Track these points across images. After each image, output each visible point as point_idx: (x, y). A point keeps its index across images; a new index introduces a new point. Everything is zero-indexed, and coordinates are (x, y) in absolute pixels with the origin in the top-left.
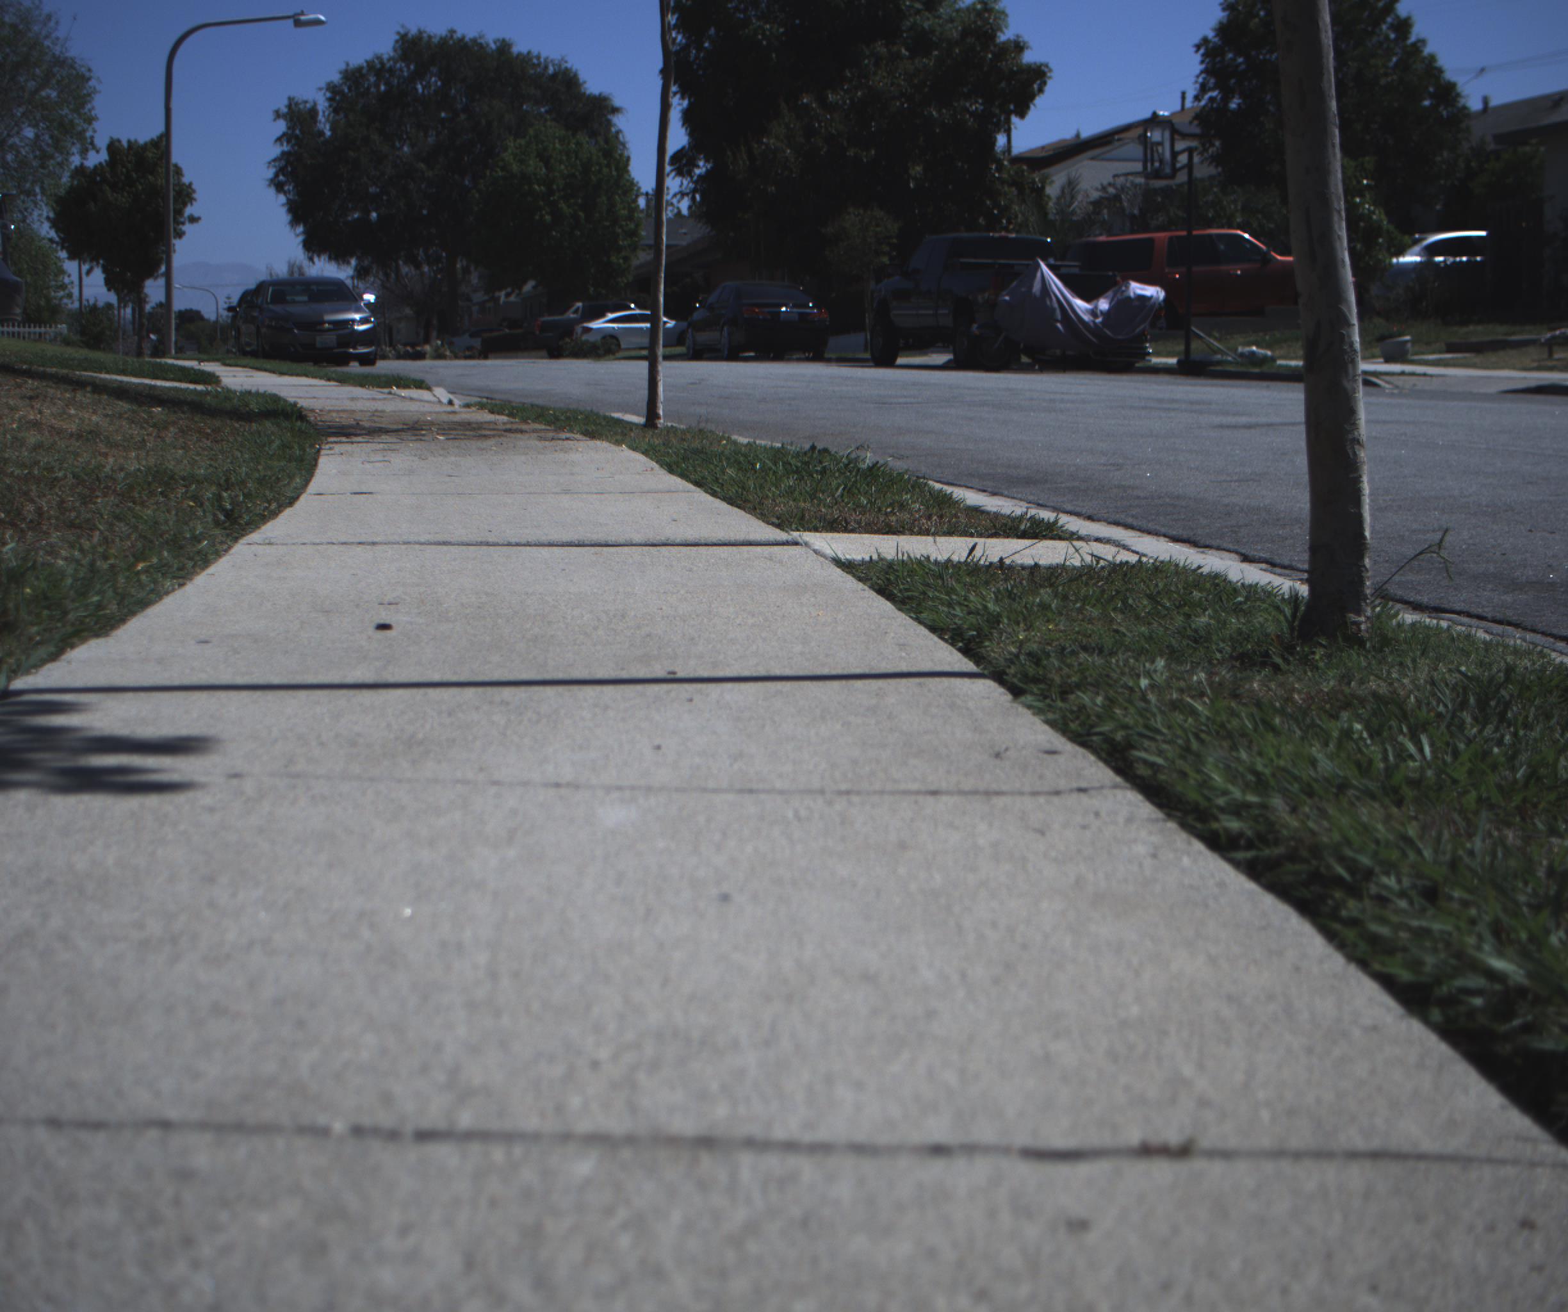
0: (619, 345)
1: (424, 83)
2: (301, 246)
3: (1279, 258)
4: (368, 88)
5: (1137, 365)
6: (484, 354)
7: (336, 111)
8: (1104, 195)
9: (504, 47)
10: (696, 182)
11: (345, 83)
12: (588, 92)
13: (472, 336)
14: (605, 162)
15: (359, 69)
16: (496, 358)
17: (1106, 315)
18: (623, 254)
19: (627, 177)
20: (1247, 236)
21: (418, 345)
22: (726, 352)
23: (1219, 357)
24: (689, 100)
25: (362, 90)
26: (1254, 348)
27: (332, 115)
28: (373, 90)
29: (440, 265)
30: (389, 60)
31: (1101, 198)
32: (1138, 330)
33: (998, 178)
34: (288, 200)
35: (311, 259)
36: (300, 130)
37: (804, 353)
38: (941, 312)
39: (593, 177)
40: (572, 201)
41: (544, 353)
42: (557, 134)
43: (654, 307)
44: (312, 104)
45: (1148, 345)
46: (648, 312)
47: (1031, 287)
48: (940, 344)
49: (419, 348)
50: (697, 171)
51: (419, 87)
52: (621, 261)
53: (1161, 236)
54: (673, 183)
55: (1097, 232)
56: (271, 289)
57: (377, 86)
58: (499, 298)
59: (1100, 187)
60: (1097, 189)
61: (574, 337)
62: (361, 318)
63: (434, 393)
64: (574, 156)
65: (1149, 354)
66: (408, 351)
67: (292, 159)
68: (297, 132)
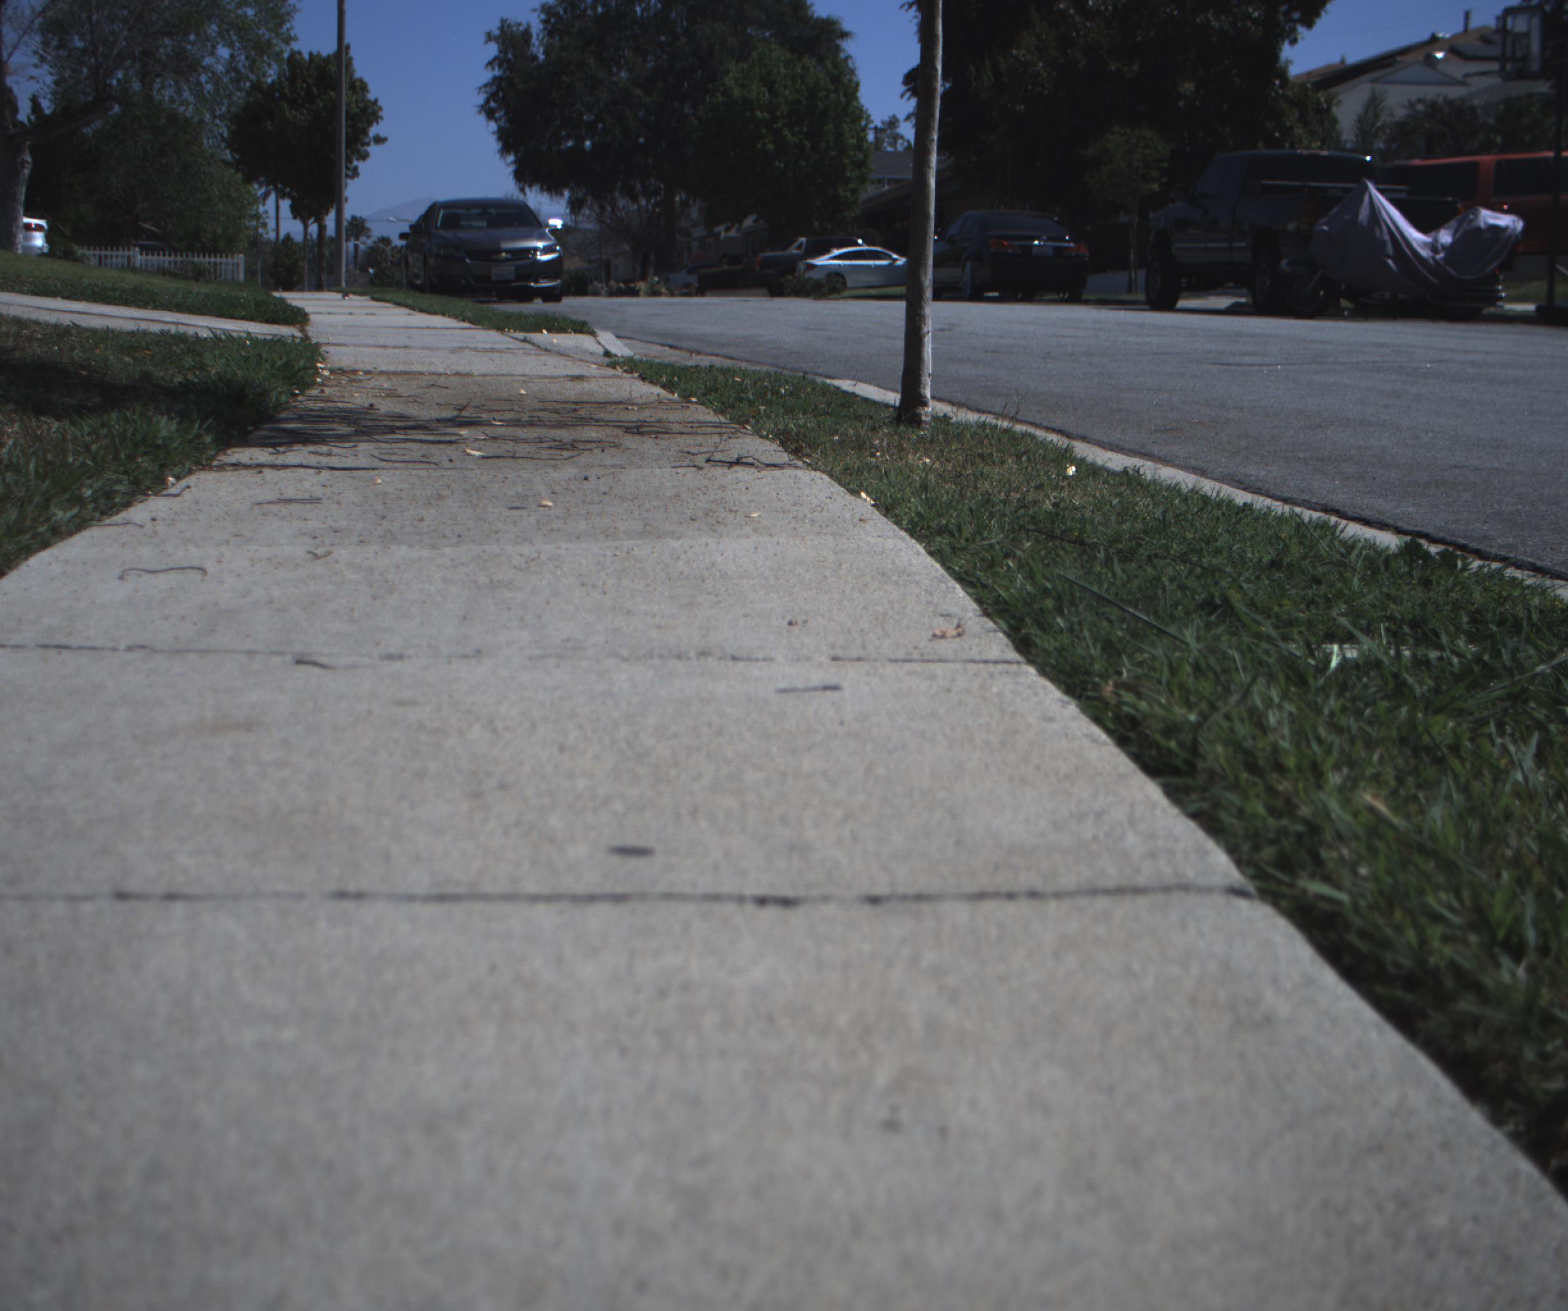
0: (844, 283)
1: (643, 5)
2: (512, 176)
4: (585, 11)
5: (1486, 312)
6: (701, 292)
7: (550, 34)
8: (1412, 113)
11: (561, 5)
12: (815, 16)
13: (690, 272)
14: (833, 88)
16: (713, 295)
17: (1449, 249)
18: (851, 186)
21: (632, 281)
22: (969, 291)
25: (578, 12)
27: (546, 39)
28: (589, 12)
29: (658, 198)
31: (1409, 116)
32: (1489, 269)
33: (1283, 97)
34: (499, 127)
35: (522, 190)
36: (513, 54)
37: (1058, 294)
38: (1236, 244)
39: (819, 104)
40: (797, 129)
41: (764, 291)
42: (782, 58)
44: (526, 26)
45: (1500, 287)
46: (878, 249)
47: (1357, 214)
48: (1231, 284)
49: (633, 285)
51: (638, 9)
52: (849, 194)
53: (1485, 160)
55: (1409, 155)
56: (442, 212)
57: (594, 8)
58: (719, 234)
59: (1406, 103)
60: (1403, 106)
61: (797, 275)
62: (544, 247)
63: (599, 338)
64: (799, 80)
65: (1501, 299)
66: (620, 288)
67: (503, 84)
68: (510, 56)
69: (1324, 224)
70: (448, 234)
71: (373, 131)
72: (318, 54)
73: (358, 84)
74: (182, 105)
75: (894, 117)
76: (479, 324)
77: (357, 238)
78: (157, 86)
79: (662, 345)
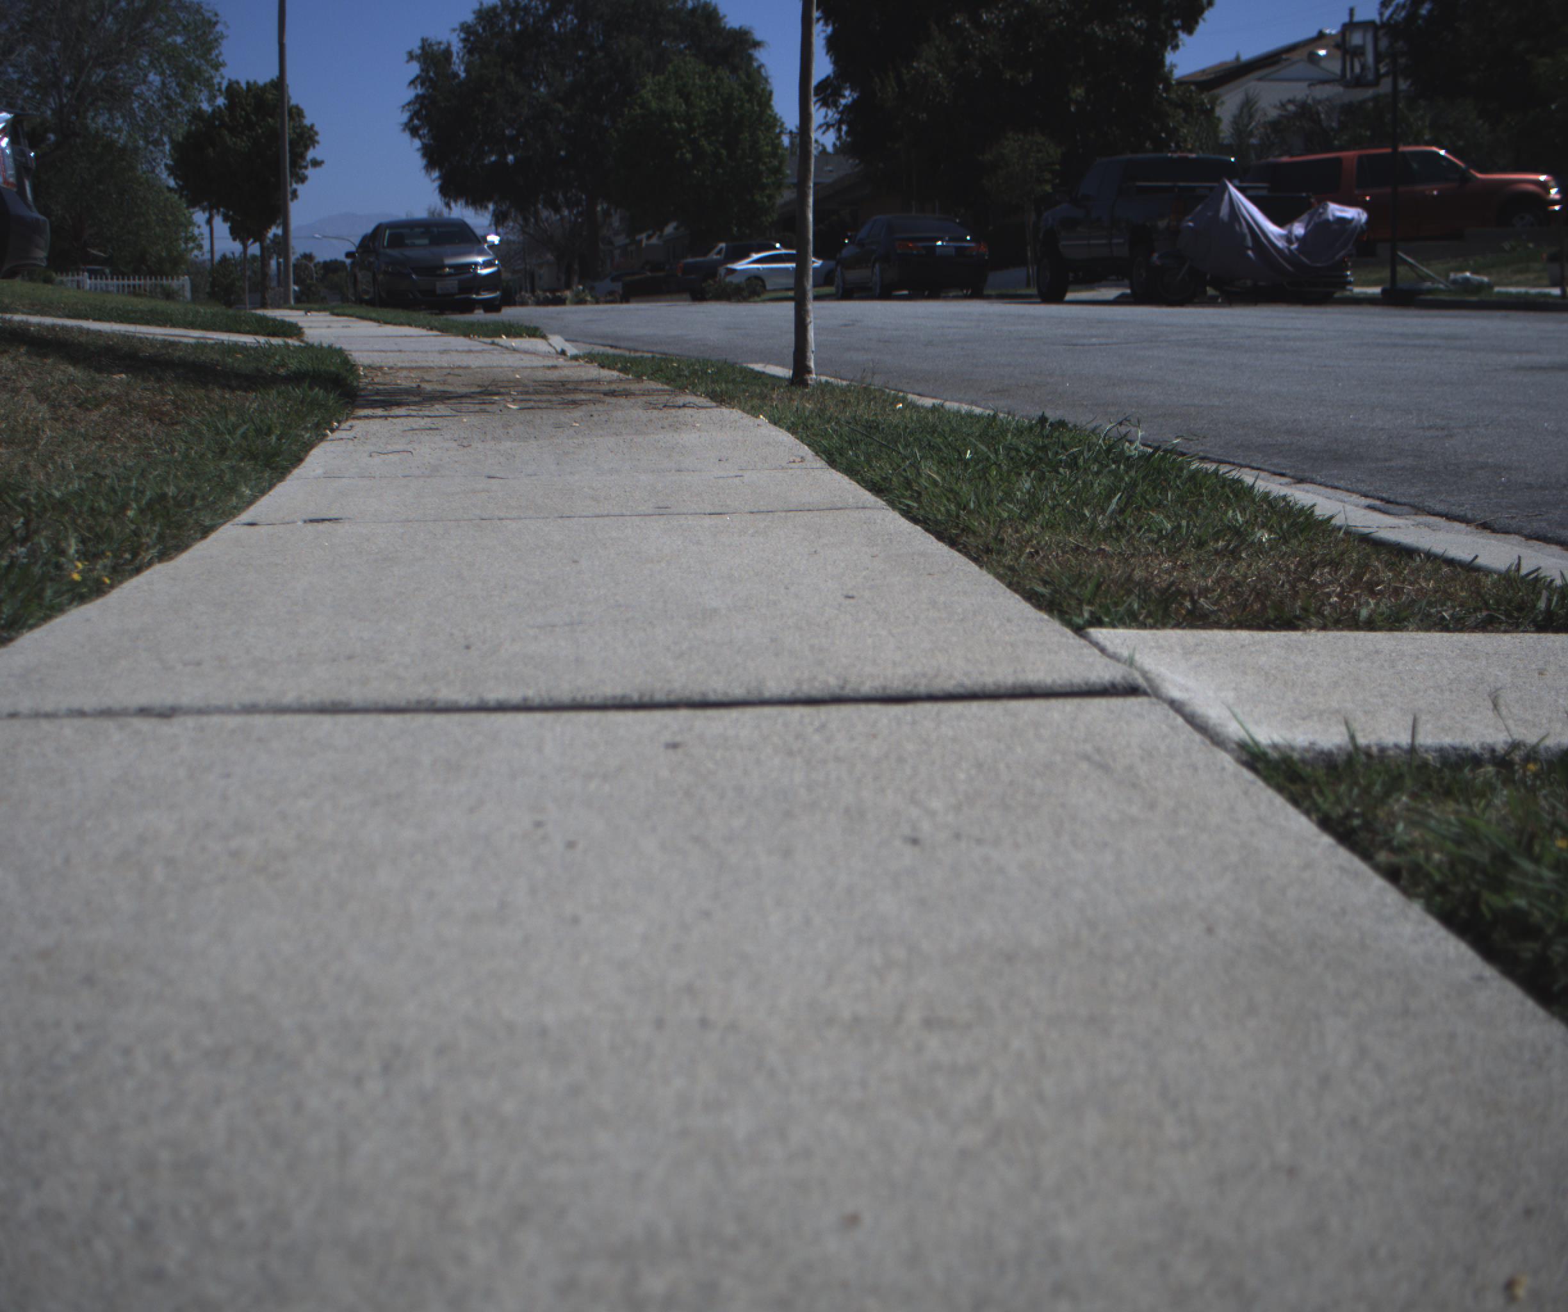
0: (764, 286)
1: (560, 21)
2: (437, 191)
3: (1479, 176)
4: (503, 28)
5: (1338, 295)
6: (625, 299)
7: (470, 52)
8: (1284, 113)
10: (841, 113)
11: (480, 24)
12: (728, 27)
13: (613, 280)
14: (747, 97)
15: (493, 9)
16: (637, 303)
17: (1302, 240)
18: (768, 192)
19: (769, 112)
20: (1442, 152)
21: (558, 290)
22: (878, 291)
23: (1428, 284)
24: (833, 25)
25: (497, 30)
26: (1468, 274)
27: (466, 56)
28: (507, 29)
29: (580, 209)
31: (1281, 116)
32: (1337, 257)
33: (1166, 99)
34: (423, 144)
35: (448, 205)
36: (434, 72)
37: (962, 290)
38: (1115, 241)
39: (734, 113)
40: (714, 138)
41: (687, 296)
42: (697, 70)
43: (801, 247)
44: (446, 45)
45: (1349, 273)
46: (794, 252)
47: (1218, 211)
48: (1114, 277)
49: (559, 294)
50: (843, 101)
51: (555, 25)
52: (765, 200)
53: (1350, 155)
54: (818, 114)
55: (1277, 153)
56: (387, 232)
57: (512, 25)
58: (641, 241)
59: (1278, 104)
60: (1275, 107)
61: (717, 279)
62: (484, 261)
63: (550, 341)
64: (714, 91)
65: (1350, 283)
66: (547, 297)
67: (426, 102)
68: (431, 74)
69: (1190, 221)
70: (395, 252)
71: (311, 154)
72: (255, 82)
73: (294, 110)
74: (116, 132)
76: (447, 332)
78: (90, 114)
79: (604, 346)
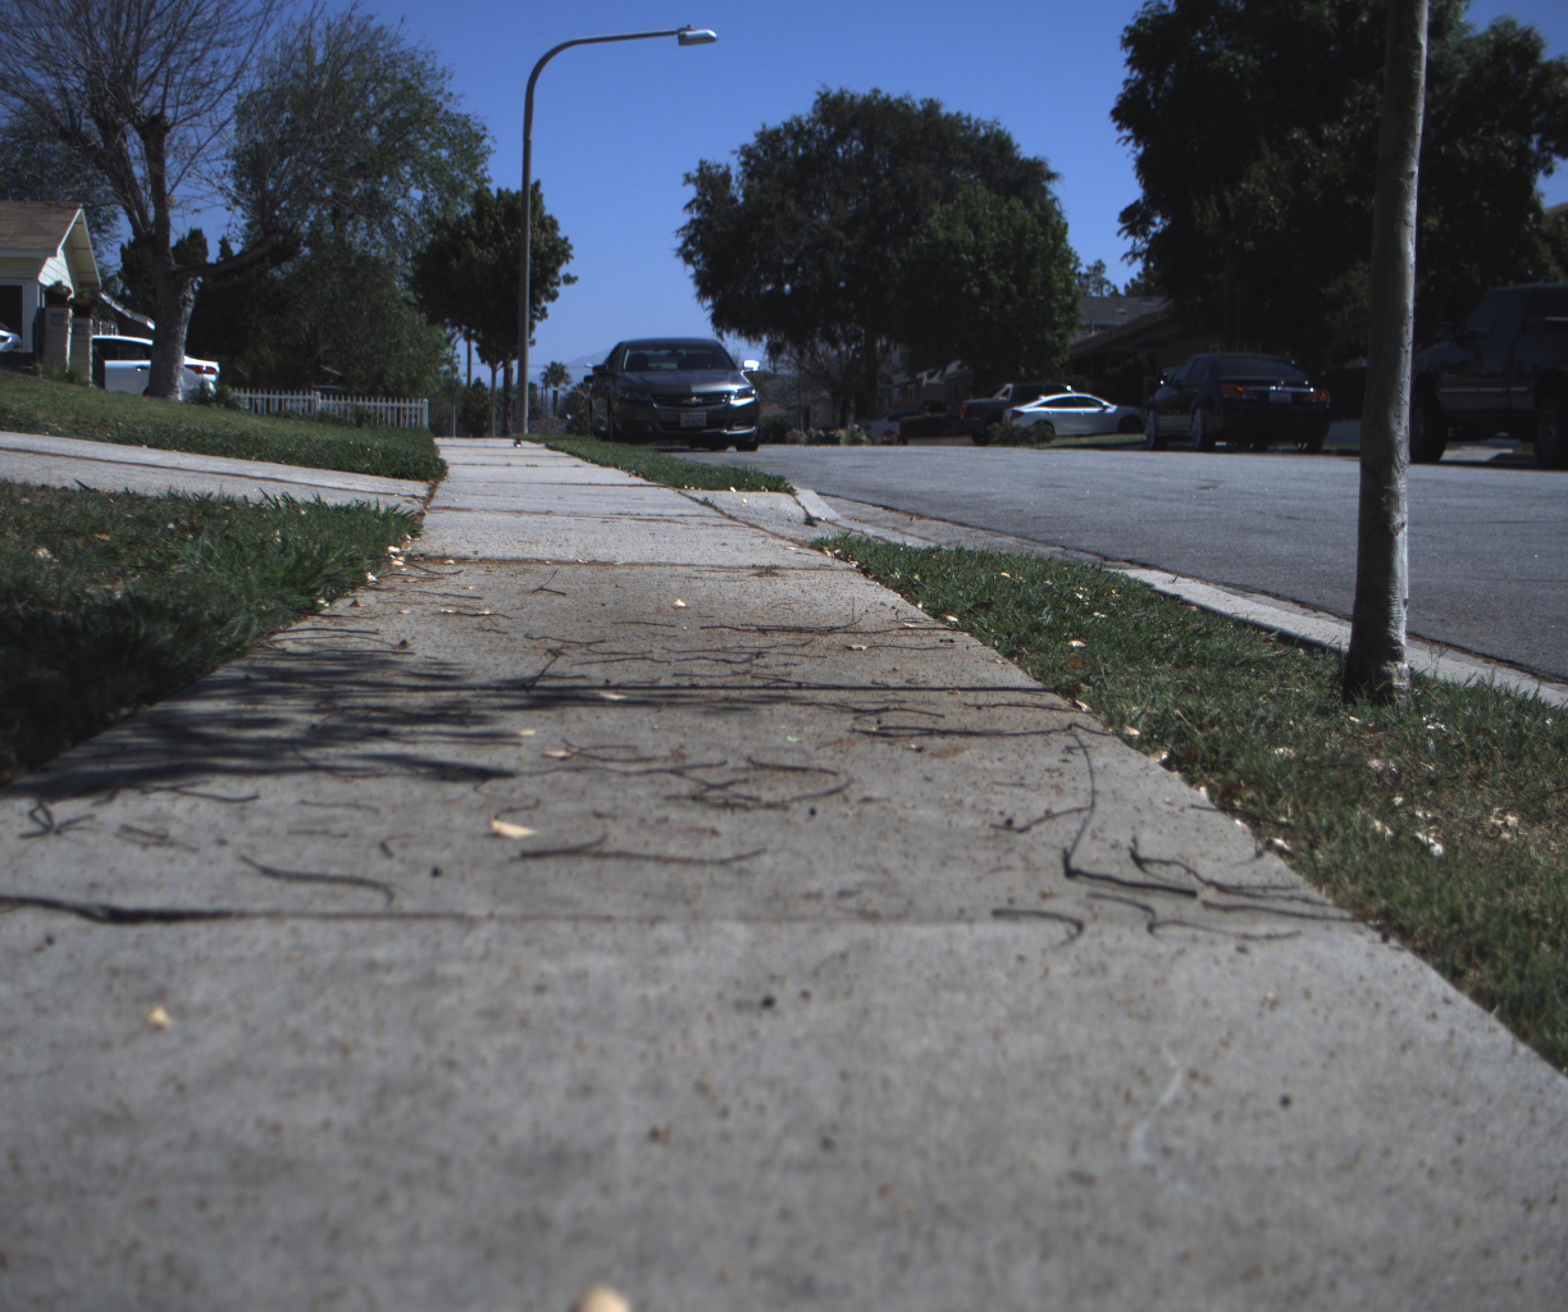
0: (1053, 431)
1: (845, 147)
2: (710, 321)
4: (785, 153)
6: (903, 441)
7: (750, 176)
9: (932, 107)
10: (1151, 242)
11: (761, 147)
12: (1022, 157)
13: (891, 419)
14: (1041, 230)
15: (776, 132)
16: (916, 444)
18: (1059, 331)
21: (832, 429)
22: (1199, 440)
24: (1145, 146)
25: (779, 154)
27: (746, 181)
28: (790, 154)
29: (859, 344)
30: (808, 122)
33: (1537, 231)
34: (697, 271)
35: (720, 335)
36: (712, 197)
39: (1026, 246)
40: (1003, 272)
41: (969, 439)
42: (988, 200)
44: (725, 168)
49: (832, 433)
50: (1153, 229)
51: (840, 151)
52: (1057, 339)
56: (628, 353)
57: (795, 150)
58: (921, 380)
61: (1004, 422)
62: (739, 391)
63: (798, 497)
64: (1006, 222)
66: (820, 435)
67: (702, 227)
68: (708, 198)
70: (634, 377)
71: (563, 270)
72: (507, 190)
73: (547, 221)
74: (374, 247)
75: (1100, 262)
76: (653, 480)
77: (556, 384)
78: (349, 228)
79: (874, 505)
